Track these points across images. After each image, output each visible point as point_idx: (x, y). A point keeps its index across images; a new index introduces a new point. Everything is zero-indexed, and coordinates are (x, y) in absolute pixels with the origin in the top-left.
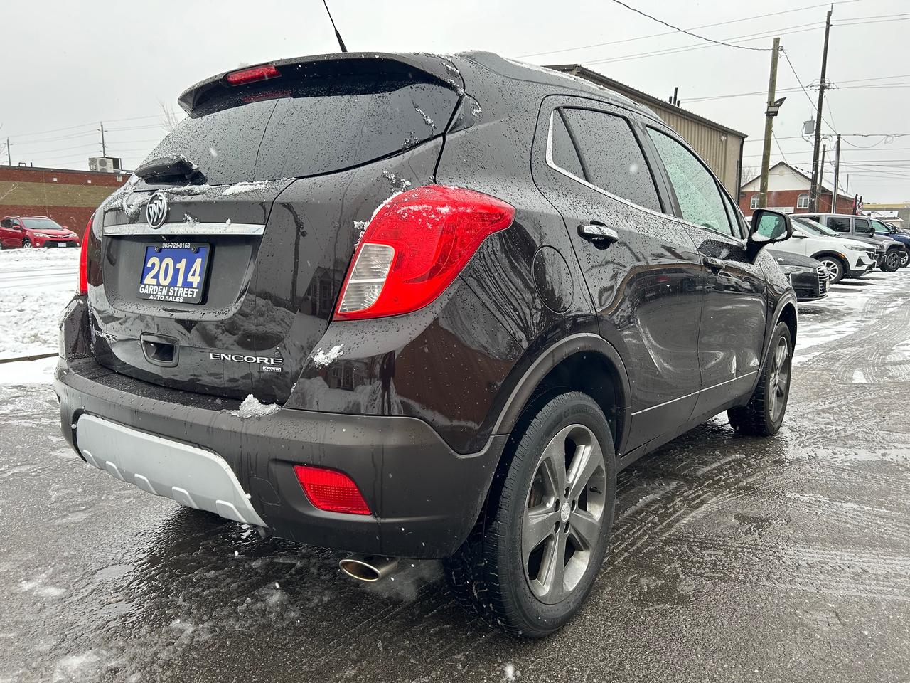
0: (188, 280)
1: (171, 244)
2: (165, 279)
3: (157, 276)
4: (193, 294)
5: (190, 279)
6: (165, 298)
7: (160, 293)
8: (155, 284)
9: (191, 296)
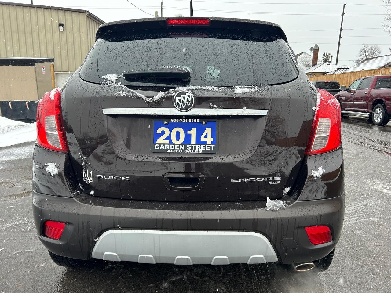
0: (201, 140)
1: (180, 120)
2: (177, 140)
3: (168, 139)
6: (184, 151)
7: (178, 149)
9: (209, 149)
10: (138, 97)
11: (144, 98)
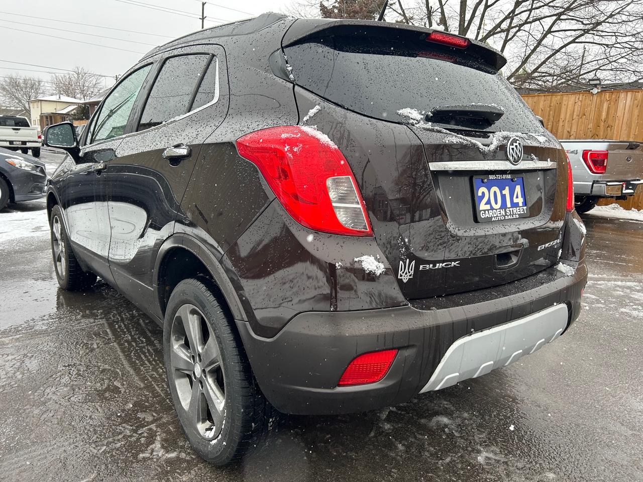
0: (514, 202)
1: (496, 176)
2: (496, 203)
3: (488, 202)
4: (524, 211)
5: (515, 200)
6: (505, 218)
7: (500, 215)
8: (490, 208)
9: (523, 212)
10: (474, 145)
11: (481, 147)
